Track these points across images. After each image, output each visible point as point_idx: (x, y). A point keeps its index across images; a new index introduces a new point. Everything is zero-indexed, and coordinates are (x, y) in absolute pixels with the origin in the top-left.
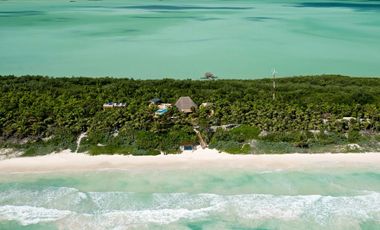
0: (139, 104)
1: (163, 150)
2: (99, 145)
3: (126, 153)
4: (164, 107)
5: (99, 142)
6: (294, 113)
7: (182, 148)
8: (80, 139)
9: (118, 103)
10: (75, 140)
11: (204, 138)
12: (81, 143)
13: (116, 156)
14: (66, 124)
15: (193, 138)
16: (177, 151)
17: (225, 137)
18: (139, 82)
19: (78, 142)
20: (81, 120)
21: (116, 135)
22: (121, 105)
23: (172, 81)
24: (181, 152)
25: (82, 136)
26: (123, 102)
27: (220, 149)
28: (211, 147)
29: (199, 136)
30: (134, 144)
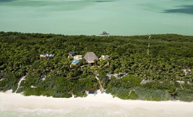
0: (62, 55)
1: (74, 94)
2: (32, 87)
3: (48, 95)
4: (77, 58)
5: (32, 84)
6: (164, 66)
7: (87, 92)
8: (20, 82)
9: (49, 54)
10: (17, 82)
11: (102, 84)
12: (21, 85)
13: (42, 97)
14: (13, 70)
15: (95, 85)
16: (84, 95)
17: (117, 84)
18: (67, 36)
19: (19, 84)
20: (23, 67)
21: (44, 79)
22: (51, 55)
23: (85, 36)
24: (86, 95)
25: (22, 79)
26: (53, 53)
27: (113, 93)
28: (107, 92)
29: (99, 82)
30: (55, 87)
